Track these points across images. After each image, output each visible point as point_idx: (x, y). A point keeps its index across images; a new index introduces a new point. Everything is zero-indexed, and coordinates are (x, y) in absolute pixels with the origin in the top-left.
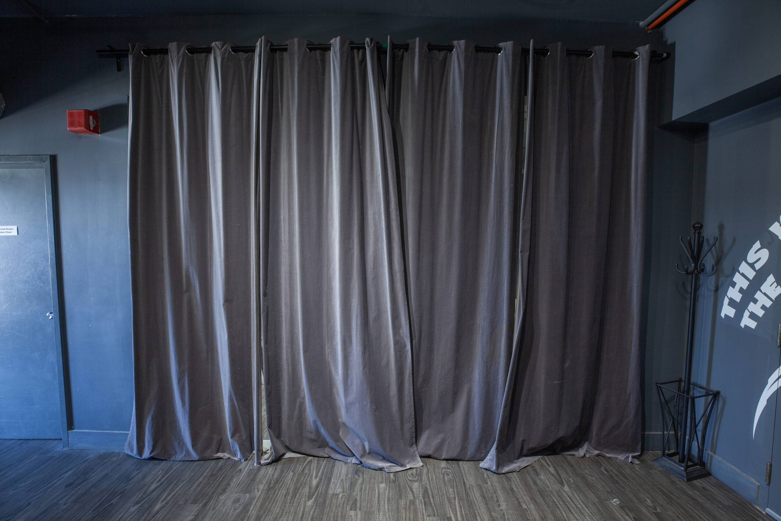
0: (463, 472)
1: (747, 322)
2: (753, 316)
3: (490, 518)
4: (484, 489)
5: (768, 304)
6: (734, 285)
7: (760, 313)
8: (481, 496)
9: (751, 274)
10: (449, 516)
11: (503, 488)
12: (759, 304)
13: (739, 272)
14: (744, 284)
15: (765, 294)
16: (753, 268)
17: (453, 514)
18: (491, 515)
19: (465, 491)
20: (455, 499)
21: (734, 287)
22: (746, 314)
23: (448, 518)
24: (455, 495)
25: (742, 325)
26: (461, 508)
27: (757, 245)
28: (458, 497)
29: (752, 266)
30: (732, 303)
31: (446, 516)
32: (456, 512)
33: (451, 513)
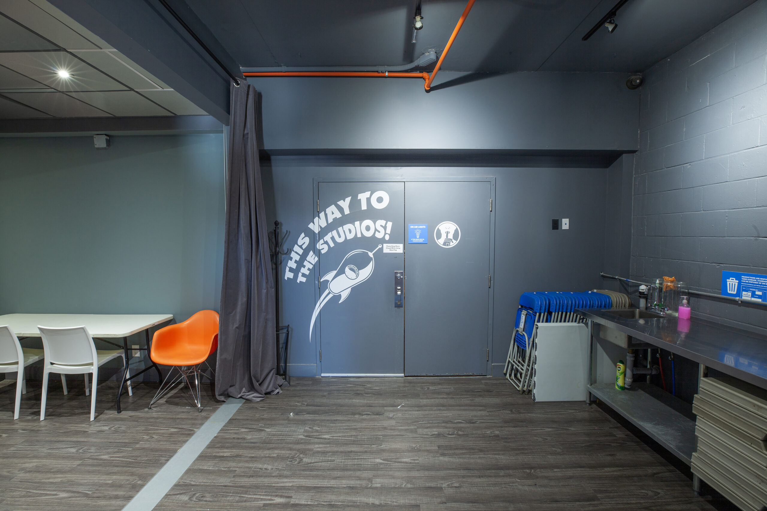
0: (208, 484)
1: (301, 279)
2: (304, 275)
3: (278, 478)
4: (241, 474)
5: (311, 267)
6: (291, 259)
7: (307, 273)
8: (249, 477)
9: (301, 252)
10: (262, 505)
11: (247, 462)
12: (306, 268)
13: (294, 251)
14: (297, 258)
15: (309, 262)
16: (302, 248)
17: (261, 501)
18: (274, 476)
19: (236, 487)
20: (243, 497)
21: (291, 260)
22: (300, 274)
23: (263, 506)
24: (237, 496)
25: (298, 281)
26: (256, 494)
27: (303, 235)
28: (241, 494)
29: (301, 247)
30: (291, 270)
31: (261, 507)
32: (260, 498)
33: (259, 502)
